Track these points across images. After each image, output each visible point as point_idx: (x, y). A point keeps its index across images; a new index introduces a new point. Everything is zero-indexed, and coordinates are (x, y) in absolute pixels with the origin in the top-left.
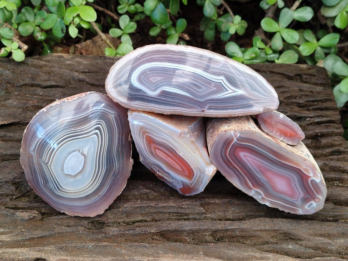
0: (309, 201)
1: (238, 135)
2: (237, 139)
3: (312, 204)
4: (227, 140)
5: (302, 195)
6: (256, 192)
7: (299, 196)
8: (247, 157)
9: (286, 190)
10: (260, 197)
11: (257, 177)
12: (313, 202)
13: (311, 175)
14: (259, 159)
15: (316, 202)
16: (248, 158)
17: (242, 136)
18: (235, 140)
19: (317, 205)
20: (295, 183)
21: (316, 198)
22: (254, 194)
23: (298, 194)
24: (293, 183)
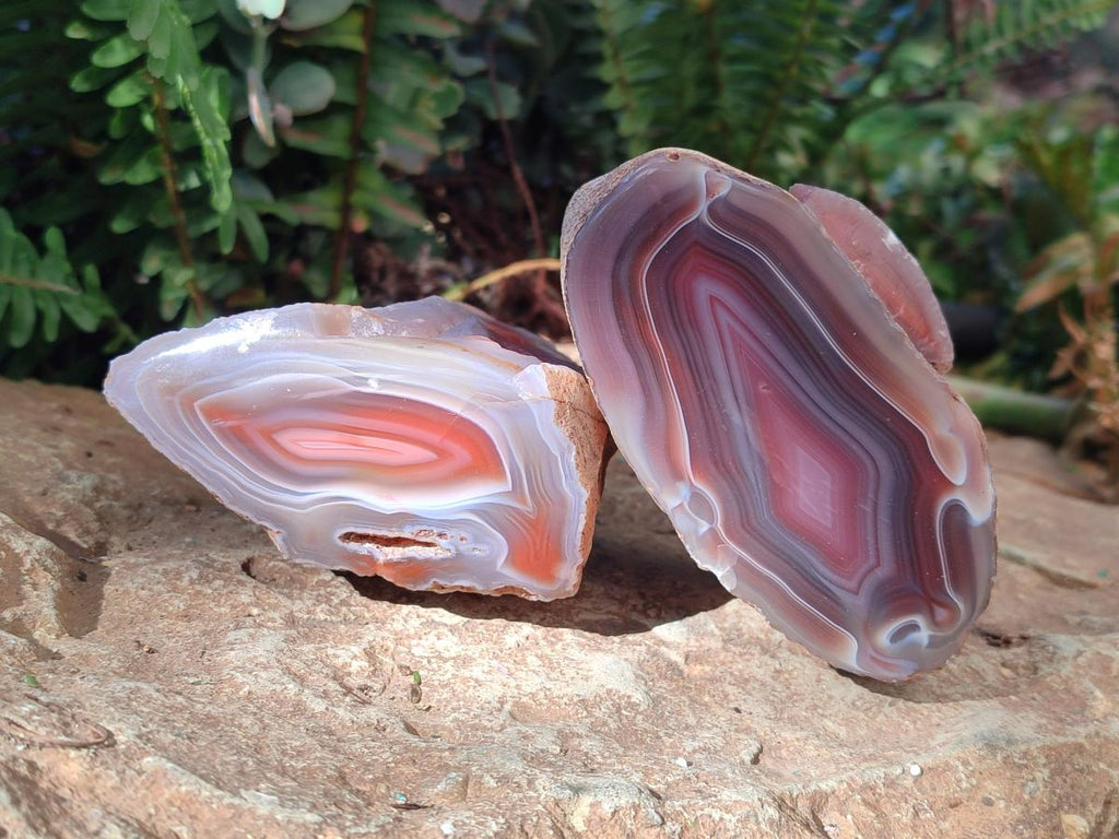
0: (910, 610)
1: (723, 191)
2: (711, 210)
3: (914, 627)
4: (668, 197)
5: (885, 570)
6: (696, 497)
7: (871, 570)
8: (719, 309)
9: (828, 525)
10: (704, 527)
11: (726, 418)
12: (919, 619)
13: (959, 477)
14: (766, 335)
15: (934, 623)
16: (724, 317)
17: (737, 201)
18: (701, 210)
19: (933, 643)
20: (877, 497)
21: (941, 604)
22: (681, 505)
23: (872, 561)
24: (871, 495)
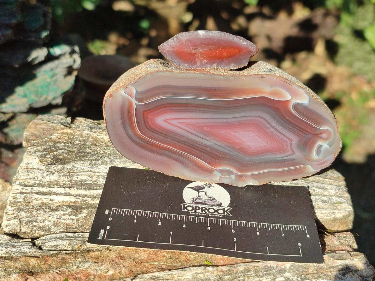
0: (314, 143)
1: (134, 92)
2: (137, 99)
3: (320, 146)
4: (122, 109)
5: (295, 140)
6: (221, 171)
7: (291, 144)
8: (170, 121)
9: (266, 144)
10: (233, 177)
11: (206, 146)
12: (319, 143)
13: (288, 97)
14: (191, 115)
15: (326, 139)
16: (174, 122)
17: (140, 89)
18: (134, 102)
19: (330, 145)
20: (270, 125)
21: (321, 133)
22: (220, 177)
23: (289, 142)
24: (268, 126)
